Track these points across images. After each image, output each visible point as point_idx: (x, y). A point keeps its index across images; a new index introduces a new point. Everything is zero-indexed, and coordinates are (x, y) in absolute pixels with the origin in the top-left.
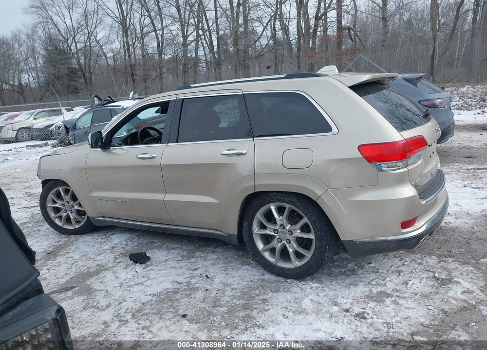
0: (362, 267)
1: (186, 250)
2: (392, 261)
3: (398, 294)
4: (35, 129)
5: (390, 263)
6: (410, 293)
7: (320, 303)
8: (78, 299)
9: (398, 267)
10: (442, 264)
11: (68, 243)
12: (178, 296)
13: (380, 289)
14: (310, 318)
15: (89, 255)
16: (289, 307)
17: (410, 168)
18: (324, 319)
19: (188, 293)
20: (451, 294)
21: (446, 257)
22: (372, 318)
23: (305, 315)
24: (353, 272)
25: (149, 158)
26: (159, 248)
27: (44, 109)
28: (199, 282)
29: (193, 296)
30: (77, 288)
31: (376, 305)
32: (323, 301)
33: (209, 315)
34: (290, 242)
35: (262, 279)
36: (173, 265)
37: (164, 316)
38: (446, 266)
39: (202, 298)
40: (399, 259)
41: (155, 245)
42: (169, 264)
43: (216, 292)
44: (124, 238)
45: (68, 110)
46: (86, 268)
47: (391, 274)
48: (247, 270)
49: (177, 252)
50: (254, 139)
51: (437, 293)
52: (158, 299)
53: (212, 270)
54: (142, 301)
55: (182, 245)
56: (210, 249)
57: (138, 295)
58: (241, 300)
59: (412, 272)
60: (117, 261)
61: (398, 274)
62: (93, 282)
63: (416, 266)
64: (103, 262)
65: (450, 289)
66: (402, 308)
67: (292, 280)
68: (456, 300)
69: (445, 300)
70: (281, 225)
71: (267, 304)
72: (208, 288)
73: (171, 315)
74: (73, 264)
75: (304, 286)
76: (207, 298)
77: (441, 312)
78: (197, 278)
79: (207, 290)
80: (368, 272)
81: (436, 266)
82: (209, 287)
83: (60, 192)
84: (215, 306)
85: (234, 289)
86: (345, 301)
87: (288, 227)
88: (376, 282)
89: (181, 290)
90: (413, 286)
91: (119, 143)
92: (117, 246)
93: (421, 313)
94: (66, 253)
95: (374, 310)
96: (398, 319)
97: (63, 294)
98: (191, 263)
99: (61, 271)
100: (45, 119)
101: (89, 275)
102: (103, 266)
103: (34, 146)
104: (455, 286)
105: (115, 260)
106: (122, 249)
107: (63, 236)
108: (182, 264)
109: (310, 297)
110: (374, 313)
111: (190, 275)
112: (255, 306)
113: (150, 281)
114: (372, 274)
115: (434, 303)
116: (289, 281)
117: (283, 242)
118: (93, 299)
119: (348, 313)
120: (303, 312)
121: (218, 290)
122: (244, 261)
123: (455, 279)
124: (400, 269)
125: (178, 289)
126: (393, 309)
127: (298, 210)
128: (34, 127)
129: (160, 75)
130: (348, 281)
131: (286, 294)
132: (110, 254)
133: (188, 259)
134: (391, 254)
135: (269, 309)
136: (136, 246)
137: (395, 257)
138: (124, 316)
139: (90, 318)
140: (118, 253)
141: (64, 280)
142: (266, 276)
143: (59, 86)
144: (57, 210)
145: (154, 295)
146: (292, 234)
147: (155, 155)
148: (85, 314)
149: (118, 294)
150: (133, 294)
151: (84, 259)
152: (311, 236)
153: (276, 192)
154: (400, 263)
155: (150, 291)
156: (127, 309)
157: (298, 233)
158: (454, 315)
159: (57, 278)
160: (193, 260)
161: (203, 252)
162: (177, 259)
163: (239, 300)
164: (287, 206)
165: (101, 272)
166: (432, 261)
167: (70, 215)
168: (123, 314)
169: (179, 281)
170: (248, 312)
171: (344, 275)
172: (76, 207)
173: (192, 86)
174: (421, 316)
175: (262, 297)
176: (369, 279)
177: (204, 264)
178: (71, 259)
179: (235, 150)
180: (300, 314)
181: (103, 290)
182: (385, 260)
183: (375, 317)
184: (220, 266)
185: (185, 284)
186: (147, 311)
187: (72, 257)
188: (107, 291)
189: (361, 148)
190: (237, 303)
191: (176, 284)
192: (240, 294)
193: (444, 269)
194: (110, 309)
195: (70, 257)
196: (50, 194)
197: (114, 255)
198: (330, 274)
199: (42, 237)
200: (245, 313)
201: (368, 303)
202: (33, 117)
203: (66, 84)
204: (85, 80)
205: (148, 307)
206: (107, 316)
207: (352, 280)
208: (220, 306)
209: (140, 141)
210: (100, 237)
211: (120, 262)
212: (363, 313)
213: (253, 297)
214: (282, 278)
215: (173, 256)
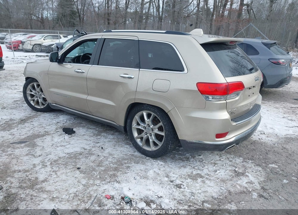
0: (194, 157)
1: (98, 130)
2: (215, 157)
3: (207, 177)
4: (44, 46)
5: (213, 157)
6: (215, 178)
7: (158, 174)
8: (26, 149)
9: (216, 161)
10: (244, 163)
11: (35, 116)
12: (81, 157)
13: (199, 172)
14: (148, 182)
15: (43, 125)
16: (140, 174)
17: (228, 101)
18: (156, 184)
19: (87, 156)
20: (239, 182)
21: (249, 159)
22: (185, 188)
23: (146, 179)
24: (188, 159)
25: (81, 72)
26: (83, 127)
27: (51, 34)
28: (96, 150)
29: (89, 158)
30: (28, 143)
31: (191, 181)
32: (161, 174)
33: (93, 170)
34: (151, 135)
35: (133, 154)
36: (86, 138)
37: (67, 167)
38: (245, 165)
39: (93, 160)
40: (219, 156)
41: (82, 125)
42: (85, 137)
43: (103, 158)
44: (66, 118)
45: (65, 37)
46: (38, 132)
47: (210, 164)
48: (127, 148)
49: (92, 131)
50: (140, 69)
51: (231, 180)
52: (69, 156)
53: (107, 145)
54: (60, 156)
55: (97, 127)
56: (112, 132)
57: (59, 152)
58: (115, 165)
59: (223, 165)
60: (57, 131)
61: (214, 165)
62: (38, 141)
63: (228, 162)
64: (49, 130)
65: (241, 179)
66: (205, 186)
67: (149, 158)
68: (241, 186)
69: (234, 185)
70: (148, 125)
71: (128, 169)
72: (99, 155)
73: (72, 167)
74: (32, 128)
75: (154, 163)
76: (96, 160)
77: (227, 192)
78: (97, 148)
79: (98, 156)
80: (196, 160)
81: (239, 164)
82: (101, 154)
83: (34, 86)
84: (98, 166)
85: (114, 158)
86: (174, 175)
87: (152, 126)
88: (198, 168)
89: (84, 153)
90: (219, 174)
91: (70, 61)
92: (61, 122)
93: (215, 190)
94: (31, 121)
95: (188, 184)
96: (200, 191)
97: (19, 145)
98: (97, 138)
99: (24, 131)
100: (50, 40)
101: (38, 136)
102: (48, 132)
103: (40, 56)
104: (244, 178)
105: (56, 130)
106: (62, 124)
107: (34, 112)
108: (92, 138)
109: (155, 170)
110: (187, 186)
111: (93, 146)
112: (121, 170)
113: (69, 145)
114: (198, 162)
115: (226, 185)
116: (147, 158)
117: (148, 135)
118: (33, 151)
119: (171, 183)
120: (146, 177)
121: (104, 157)
122: (128, 142)
123: (247, 174)
124: (217, 162)
125: (83, 152)
126: (200, 185)
127: (158, 117)
128: (43, 44)
129: (125, 22)
130: (182, 164)
131: (142, 165)
132: (54, 126)
133: (96, 136)
134: (216, 152)
135: (128, 173)
136: (71, 124)
137: (217, 155)
138: (46, 163)
139: (27, 160)
140: (59, 126)
141: (23, 137)
142: (136, 153)
143: (64, 21)
144: (32, 96)
145: (68, 154)
146: (153, 131)
147: (84, 71)
148: (26, 158)
149: (48, 150)
150: (56, 151)
151: (39, 126)
152: (163, 134)
153: (147, 104)
154: (218, 159)
155: (67, 151)
156: (50, 159)
157: (156, 131)
158: (235, 195)
159: (20, 135)
160: (99, 137)
161: (107, 133)
162: (91, 135)
163: (113, 165)
164: (153, 114)
165: (45, 135)
166: (239, 160)
167: (39, 100)
168: (46, 162)
169: (86, 148)
170: (116, 172)
171: (181, 160)
172: (43, 96)
173: (112, 31)
174: (214, 192)
175: (127, 165)
176: (195, 165)
177: (104, 140)
178: (32, 125)
179: (128, 75)
180: (144, 178)
181: (41, 146)
182: (210, 155)
183: (187, 188)
184: (112, 143)
185: (88, 150)
186: (60, 162)
187: (33, 125)
188: (43, 147)
189: (198, 84)
190: (111, 166)
191: (83, 149)
192: (116, 161)
193: (244, 166)
194: (41, 157)
195: (32, 124)
196: (29, 86)
197: (57, 127)
198: (172, 158)
199: (23, 111)
200: (114, 172)
201: (187, 179)
202: (43, 38)
203: (69, 20)
204: (80, 19)
205: (62, 160)
206: (37, 161)
207: (185, 164)
208: (101, 166)
209: (81, 61)
210: (54, 116)
211: (58, 132)
212: (181, 184)
213: (123, 164)
214: (144, 156)
215: (89, 133)
